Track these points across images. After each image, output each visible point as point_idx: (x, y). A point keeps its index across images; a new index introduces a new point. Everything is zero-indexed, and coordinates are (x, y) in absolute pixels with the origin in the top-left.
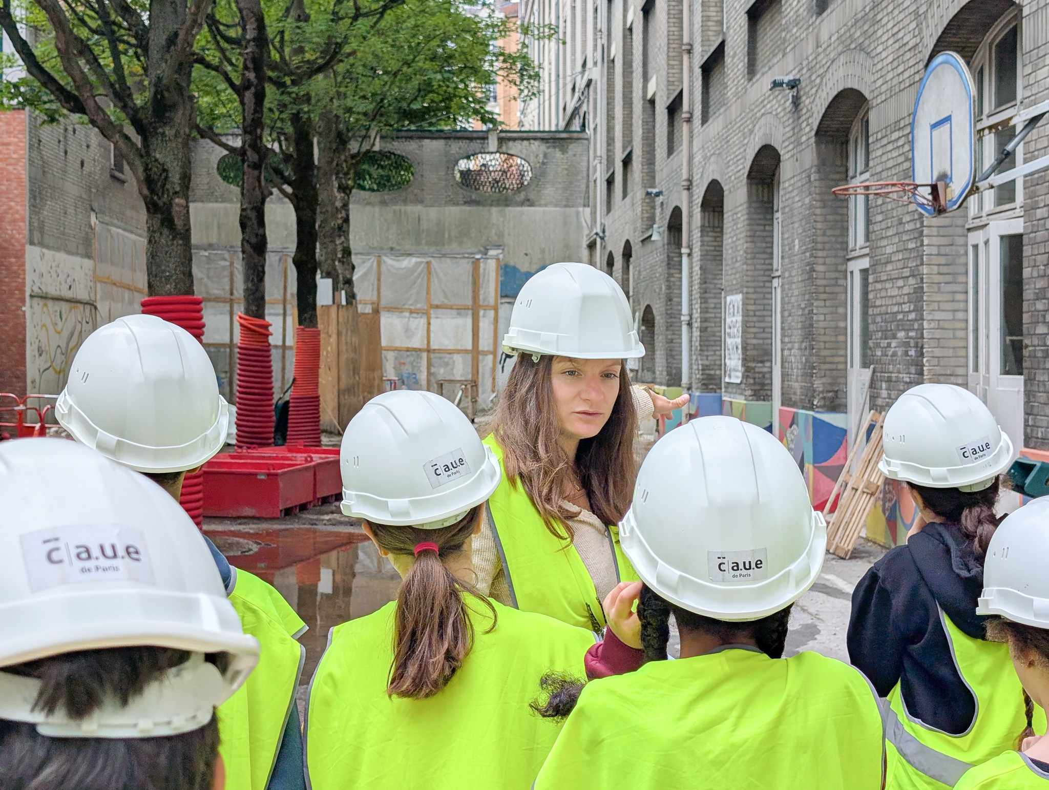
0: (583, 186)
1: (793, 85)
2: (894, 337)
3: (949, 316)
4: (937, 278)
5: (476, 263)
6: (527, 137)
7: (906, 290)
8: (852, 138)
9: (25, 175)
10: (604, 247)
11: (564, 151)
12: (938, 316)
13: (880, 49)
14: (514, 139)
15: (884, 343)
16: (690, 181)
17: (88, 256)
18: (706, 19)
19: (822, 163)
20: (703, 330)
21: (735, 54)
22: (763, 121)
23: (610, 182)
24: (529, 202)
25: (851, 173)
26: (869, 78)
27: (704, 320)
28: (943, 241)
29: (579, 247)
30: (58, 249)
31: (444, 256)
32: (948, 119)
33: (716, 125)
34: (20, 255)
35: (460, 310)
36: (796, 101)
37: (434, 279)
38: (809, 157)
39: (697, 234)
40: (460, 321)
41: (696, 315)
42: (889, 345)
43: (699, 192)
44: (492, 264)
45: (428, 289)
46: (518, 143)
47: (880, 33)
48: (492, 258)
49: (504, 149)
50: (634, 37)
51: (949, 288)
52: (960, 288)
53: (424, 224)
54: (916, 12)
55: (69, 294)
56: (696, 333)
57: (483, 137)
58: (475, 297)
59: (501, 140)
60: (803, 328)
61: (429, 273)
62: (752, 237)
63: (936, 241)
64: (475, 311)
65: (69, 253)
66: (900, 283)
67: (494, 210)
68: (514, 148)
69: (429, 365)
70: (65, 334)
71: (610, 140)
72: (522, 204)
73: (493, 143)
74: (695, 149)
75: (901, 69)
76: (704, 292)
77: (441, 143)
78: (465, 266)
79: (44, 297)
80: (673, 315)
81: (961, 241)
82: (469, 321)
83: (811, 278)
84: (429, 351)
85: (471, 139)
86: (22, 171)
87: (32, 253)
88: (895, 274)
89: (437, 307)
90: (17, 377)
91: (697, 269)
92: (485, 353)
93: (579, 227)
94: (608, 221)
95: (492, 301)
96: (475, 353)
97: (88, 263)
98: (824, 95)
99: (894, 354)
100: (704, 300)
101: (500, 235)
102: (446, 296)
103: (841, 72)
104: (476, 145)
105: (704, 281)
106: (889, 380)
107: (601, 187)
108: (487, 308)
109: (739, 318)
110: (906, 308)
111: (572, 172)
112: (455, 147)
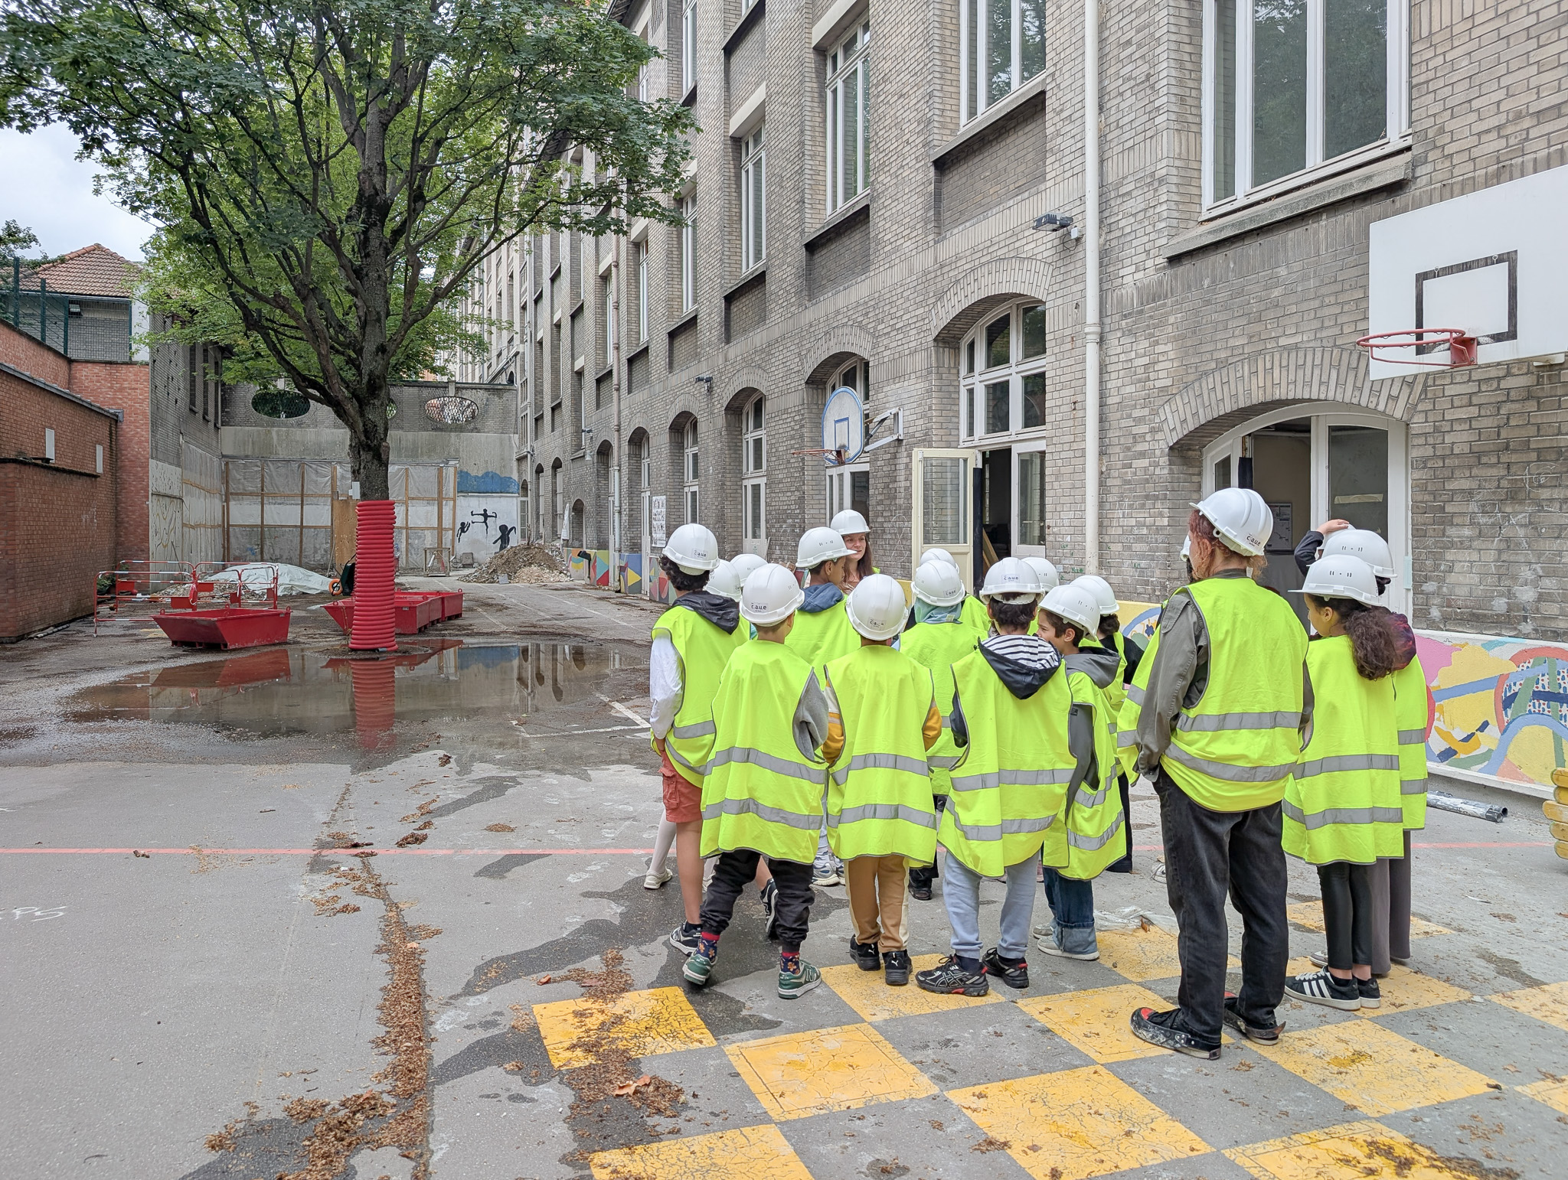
0: (513, 421)
1: (709, 380)
2: (785, 522)
3: (817, 511)
4: (811, 492)
5: (440, 470)
6: (473, 387)
7: (793, 498)
8: (744, 412)
9: (148, 411)
10: (533, 461)
11: (500, 398)
12: (812, 511)
13: (773, 369)
14: (467, 388)
15: (776, 526)
16: (619, 425)
17: (179, 465)
18: (629, 331)
19: (728, 425)
20: (630, 516)
21: (657, 356)
22: (682, 397)
23: (538, 420)
24: (476, 430)
25: (744, 431)
26: (766, 384)
27: (631, 510)
28: (814, 473)
29: (511, 460)
30: (164, 461)
31: (418, 464)
32: (847, 419)
33: (640, 396)
34: (145, 466)
35: (429, 501)
36: (710, 390)
37: (411, 480)
38: (721, 421)
39: (624, 459)
40: (429, 508)
41: (625, 506)
42: (781, 527)
43: (627, 434)
44: (451, 470)
45: (407, 486)
46: (469, 391)
47: (773, 360)
48: (452, 466)
49: (460, 395)
50: (562, 331)
51: (818, 497)
52: (822, 497)
53: (403, 443)
54: (799, 354)
55: (169, 492)
56: (625, 518)
57: (444, 386)
58: (440, 492)
59: (457, 389)
60: (717, 516)
61: (407, 476)
62: (673, 463)
63: (811, 473)
64: (440, 501)
65: (170, 464)
66: (789, 494)
67: (453, 434)
68: (467, 394)
69: (407, 538)
70: (168, 520)
71: (538, 392)
72: (472, 431)
73: (452, 391)
74: (622, 407)
75: (788, 381)
76: (631, 493)
77: (416, 389)
78: (433, 471)
79: (158, 495)
80: (601, 509)
81: (823, 473)
82: (436, 508)
83: (722, 488)
84: (407, 528)
85: (437, 387)
86: (147, 408)
87: (152, 463)
88: (785, 489)
89: (413, 499)
90: (142, 551)
91: (625, 479)
92: (447, 530)
93: (511, 447)
94: (537, 445)
95: (452, 495)
96: (440, 529)
97: (179, 470)
98: (732, 388)
99: (785, 531)
100: (631, 498)
101: (457, 451)
102: (419, 491)
103: (745, 378)
104: (440, 391)
105: (630, 487)
106: (782, 544)
107: (530, 422)
108: (448, 499)
109: (664, 510)
110: (793, 507)
111: (506, 411)
112: (425, 392)
